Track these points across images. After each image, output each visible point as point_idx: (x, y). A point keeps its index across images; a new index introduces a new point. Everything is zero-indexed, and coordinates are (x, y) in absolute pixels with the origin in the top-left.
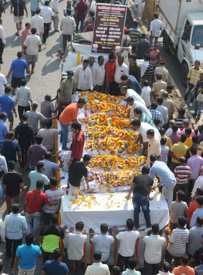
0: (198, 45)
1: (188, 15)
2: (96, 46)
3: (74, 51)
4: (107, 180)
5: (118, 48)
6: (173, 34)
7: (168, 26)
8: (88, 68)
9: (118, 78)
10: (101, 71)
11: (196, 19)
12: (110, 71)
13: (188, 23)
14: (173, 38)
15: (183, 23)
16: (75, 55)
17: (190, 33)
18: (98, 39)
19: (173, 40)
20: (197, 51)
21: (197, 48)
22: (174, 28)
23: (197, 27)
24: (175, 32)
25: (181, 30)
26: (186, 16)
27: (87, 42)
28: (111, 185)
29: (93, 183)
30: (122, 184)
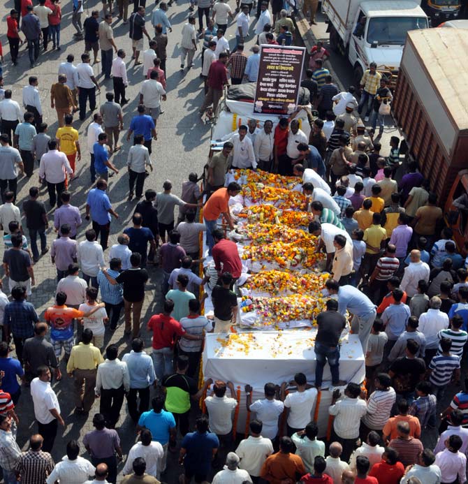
0: (375, 42)
1: (362, 4)
2: (260, 104)
3: (228, 110)
4: (274, 311)
5: (292, 106)
6: (343, 28)
7: (337, 19)
9: (292, 151)
10: (269, 141)
11: (372, 10)
12: (281, 142)
13: (362, 14)
14: (342, 34)
15: (355, 15)
16: (230, 117)
17: (364, 28)
18: (264, 94)
20: (374, 49)
21: (374, 46)
22: (344, 21)
23: (374, 19)
24: (346, 27)
25: (353, 23)
26: (360, 5)
27: (247, 99)
28: (280, 318)
29: (253, 314)
30: (296, 317)
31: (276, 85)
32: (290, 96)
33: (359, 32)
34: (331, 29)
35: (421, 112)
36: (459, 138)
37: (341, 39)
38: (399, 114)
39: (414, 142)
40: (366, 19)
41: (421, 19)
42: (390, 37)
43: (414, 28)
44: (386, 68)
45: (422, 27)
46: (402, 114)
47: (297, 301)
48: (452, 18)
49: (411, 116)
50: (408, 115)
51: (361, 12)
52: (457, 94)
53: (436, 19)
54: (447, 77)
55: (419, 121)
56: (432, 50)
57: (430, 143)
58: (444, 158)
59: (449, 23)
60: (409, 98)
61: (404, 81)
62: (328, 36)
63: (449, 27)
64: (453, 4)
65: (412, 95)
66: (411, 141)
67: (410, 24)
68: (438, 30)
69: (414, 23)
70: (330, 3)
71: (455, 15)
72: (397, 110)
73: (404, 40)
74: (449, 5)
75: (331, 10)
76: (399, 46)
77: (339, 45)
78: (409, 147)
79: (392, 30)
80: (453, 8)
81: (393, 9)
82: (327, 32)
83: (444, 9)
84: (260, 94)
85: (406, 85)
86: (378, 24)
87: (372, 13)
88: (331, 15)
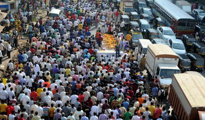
0: (162, 77)
1: (158, 65)
2: (106, 23)
3: (100, 24)
4: (108, 47)
5: (112, 23)
6: (152, 72)
7: (150, 69)
8: (104, 28)
9: (112, 30)
10: (107, 29)
11: (161, 66)
12: (110, 29)
13: (158, 68)
14: (152, 74)
15: (156, 68)
16: (100, 25)
17: (159, 72)
19: (152, 75)
20: (162, 79)
21: (162, 78)
22: (152, 70)
23: (162, 70)
24: (153, 71)
25: (155, 70)
26: (157, 65)
27: (104, 22)
28: (109, 48)
29: (105, 48)
30: (112, 48)
31: (109, 19)
32: (111, 21)
33: (158, 74)
34: (148, 72)
35: (179, 101)
36: (192, 110)
37: (151, 76)
38: (171, 101)
39: (176, 110)
40: (159, 69)
41: (178, 70)
42: (167, 76)
43: (176, 73)
44: (166, 85)
45: (178, 73)
46: (172, 101)
47: (112, 46)
48: (188, 70)
49: (175, 102)
50: (174, 101)
51: (158, 67)
52: (191, 95)
53: (183, 71)
54: (187, 89)
55: (178, 104)
56: (182, 80)
57: (182, 112)
58: (187, 117)
59: (187, 72)
60: (174, 96)
61: (173, 90)
62: (147, 74)
63: (187, 73)
64: (188, 66)
65: (176, 95)
66: (175, 110)
67: (174, 72)
68: (184, 74)
69: (175, 71)
70: (148, 64)
71: (189, 70)
72: (170, 100)
73: (172, 77)
74: (187, 66)
75: (148, 66)
76: (171, 79)
77: (150, 77)
78: (175, 112)
79: (168, 73)
80: (188, 67)
81: (169, 67)
82: (147, 73)
83: (185, 67)
84: (106, 21)
85: (173, 92)
86: (164, 71)
87: (161, 68)
88: (148, 67)
